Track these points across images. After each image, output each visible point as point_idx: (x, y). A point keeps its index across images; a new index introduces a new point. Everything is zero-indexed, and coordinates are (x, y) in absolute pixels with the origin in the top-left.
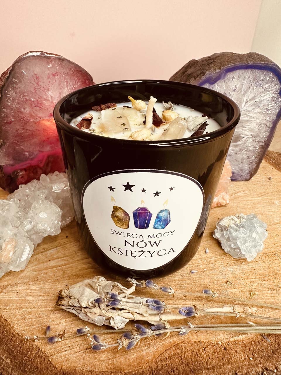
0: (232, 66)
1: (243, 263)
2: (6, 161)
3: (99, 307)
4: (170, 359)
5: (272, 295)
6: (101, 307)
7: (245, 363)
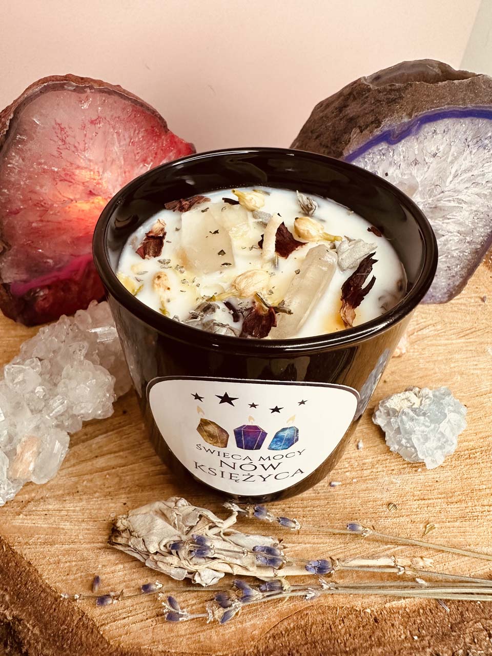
0: (435, 111)
1: (420, 470)
2: (14, 275)
3: (178, 555)
4: (288, 635)
5: (462, 530)
7: (406, 645)
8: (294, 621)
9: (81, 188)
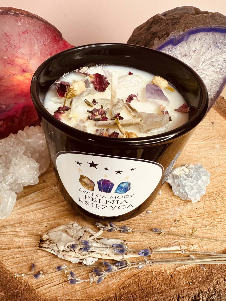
0: (196, 28)
1: (188, 203)
4: (130, 287)
5: (210, 231)
6: (75, 251)
7: (186, 287)
8: (132, 280)
9: (18, 68)
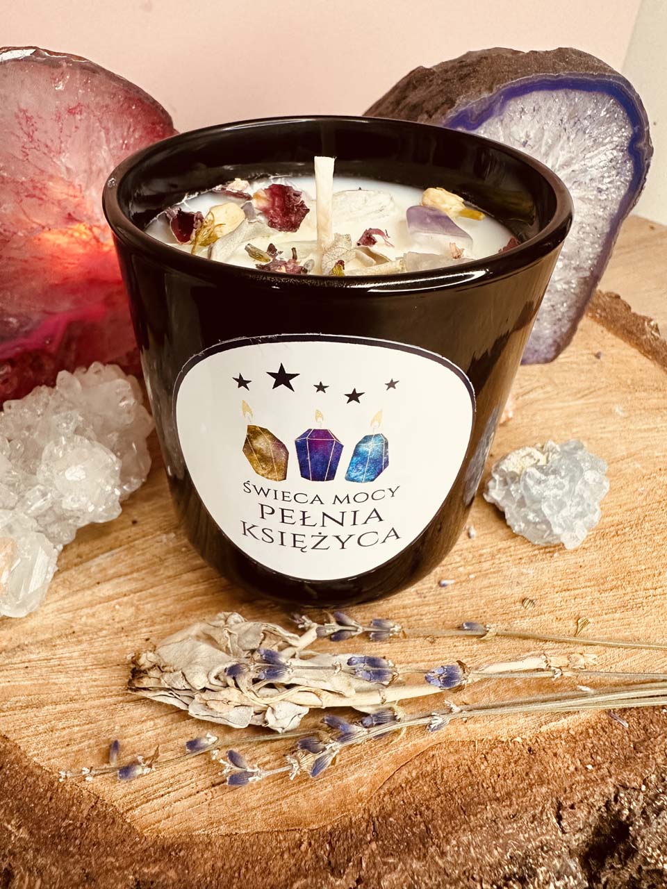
0: (520, 81)
1: (556, 555)
3: (237, 686)
4: (411, 788)
5: (625, 621)
6: (240, 685)
7: (578, 778)
8: (416, 768)
9: (56, 209)
